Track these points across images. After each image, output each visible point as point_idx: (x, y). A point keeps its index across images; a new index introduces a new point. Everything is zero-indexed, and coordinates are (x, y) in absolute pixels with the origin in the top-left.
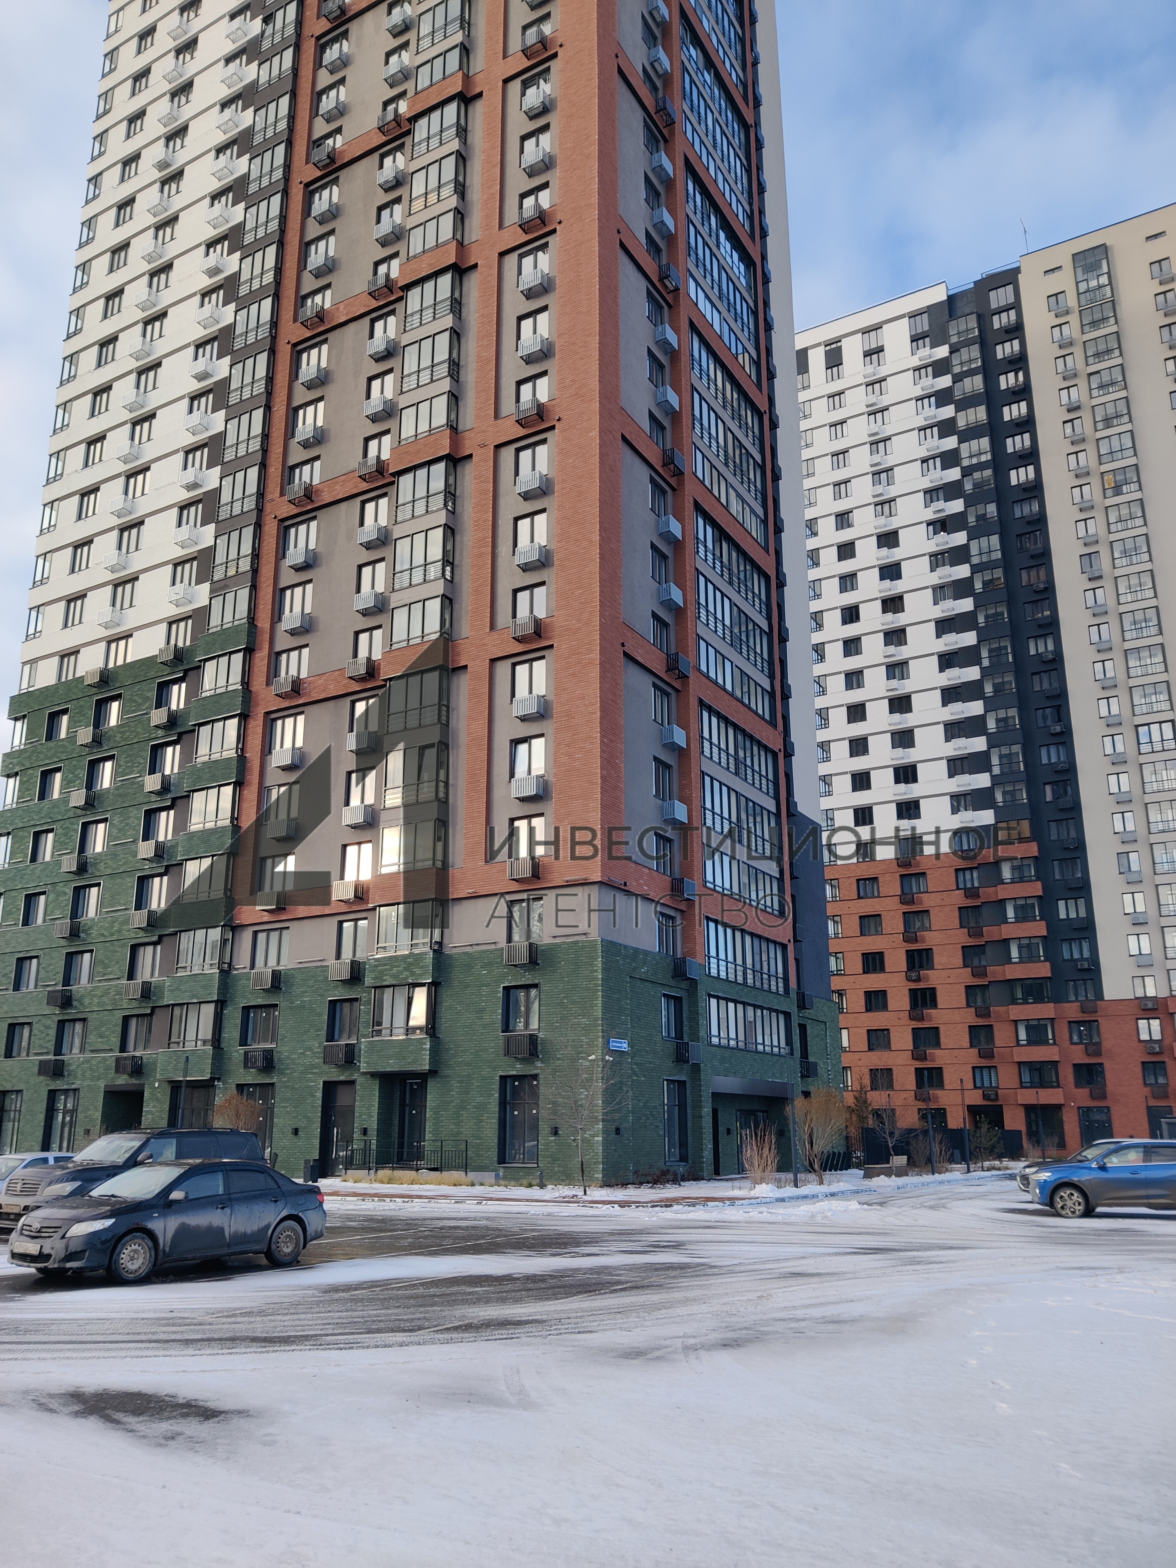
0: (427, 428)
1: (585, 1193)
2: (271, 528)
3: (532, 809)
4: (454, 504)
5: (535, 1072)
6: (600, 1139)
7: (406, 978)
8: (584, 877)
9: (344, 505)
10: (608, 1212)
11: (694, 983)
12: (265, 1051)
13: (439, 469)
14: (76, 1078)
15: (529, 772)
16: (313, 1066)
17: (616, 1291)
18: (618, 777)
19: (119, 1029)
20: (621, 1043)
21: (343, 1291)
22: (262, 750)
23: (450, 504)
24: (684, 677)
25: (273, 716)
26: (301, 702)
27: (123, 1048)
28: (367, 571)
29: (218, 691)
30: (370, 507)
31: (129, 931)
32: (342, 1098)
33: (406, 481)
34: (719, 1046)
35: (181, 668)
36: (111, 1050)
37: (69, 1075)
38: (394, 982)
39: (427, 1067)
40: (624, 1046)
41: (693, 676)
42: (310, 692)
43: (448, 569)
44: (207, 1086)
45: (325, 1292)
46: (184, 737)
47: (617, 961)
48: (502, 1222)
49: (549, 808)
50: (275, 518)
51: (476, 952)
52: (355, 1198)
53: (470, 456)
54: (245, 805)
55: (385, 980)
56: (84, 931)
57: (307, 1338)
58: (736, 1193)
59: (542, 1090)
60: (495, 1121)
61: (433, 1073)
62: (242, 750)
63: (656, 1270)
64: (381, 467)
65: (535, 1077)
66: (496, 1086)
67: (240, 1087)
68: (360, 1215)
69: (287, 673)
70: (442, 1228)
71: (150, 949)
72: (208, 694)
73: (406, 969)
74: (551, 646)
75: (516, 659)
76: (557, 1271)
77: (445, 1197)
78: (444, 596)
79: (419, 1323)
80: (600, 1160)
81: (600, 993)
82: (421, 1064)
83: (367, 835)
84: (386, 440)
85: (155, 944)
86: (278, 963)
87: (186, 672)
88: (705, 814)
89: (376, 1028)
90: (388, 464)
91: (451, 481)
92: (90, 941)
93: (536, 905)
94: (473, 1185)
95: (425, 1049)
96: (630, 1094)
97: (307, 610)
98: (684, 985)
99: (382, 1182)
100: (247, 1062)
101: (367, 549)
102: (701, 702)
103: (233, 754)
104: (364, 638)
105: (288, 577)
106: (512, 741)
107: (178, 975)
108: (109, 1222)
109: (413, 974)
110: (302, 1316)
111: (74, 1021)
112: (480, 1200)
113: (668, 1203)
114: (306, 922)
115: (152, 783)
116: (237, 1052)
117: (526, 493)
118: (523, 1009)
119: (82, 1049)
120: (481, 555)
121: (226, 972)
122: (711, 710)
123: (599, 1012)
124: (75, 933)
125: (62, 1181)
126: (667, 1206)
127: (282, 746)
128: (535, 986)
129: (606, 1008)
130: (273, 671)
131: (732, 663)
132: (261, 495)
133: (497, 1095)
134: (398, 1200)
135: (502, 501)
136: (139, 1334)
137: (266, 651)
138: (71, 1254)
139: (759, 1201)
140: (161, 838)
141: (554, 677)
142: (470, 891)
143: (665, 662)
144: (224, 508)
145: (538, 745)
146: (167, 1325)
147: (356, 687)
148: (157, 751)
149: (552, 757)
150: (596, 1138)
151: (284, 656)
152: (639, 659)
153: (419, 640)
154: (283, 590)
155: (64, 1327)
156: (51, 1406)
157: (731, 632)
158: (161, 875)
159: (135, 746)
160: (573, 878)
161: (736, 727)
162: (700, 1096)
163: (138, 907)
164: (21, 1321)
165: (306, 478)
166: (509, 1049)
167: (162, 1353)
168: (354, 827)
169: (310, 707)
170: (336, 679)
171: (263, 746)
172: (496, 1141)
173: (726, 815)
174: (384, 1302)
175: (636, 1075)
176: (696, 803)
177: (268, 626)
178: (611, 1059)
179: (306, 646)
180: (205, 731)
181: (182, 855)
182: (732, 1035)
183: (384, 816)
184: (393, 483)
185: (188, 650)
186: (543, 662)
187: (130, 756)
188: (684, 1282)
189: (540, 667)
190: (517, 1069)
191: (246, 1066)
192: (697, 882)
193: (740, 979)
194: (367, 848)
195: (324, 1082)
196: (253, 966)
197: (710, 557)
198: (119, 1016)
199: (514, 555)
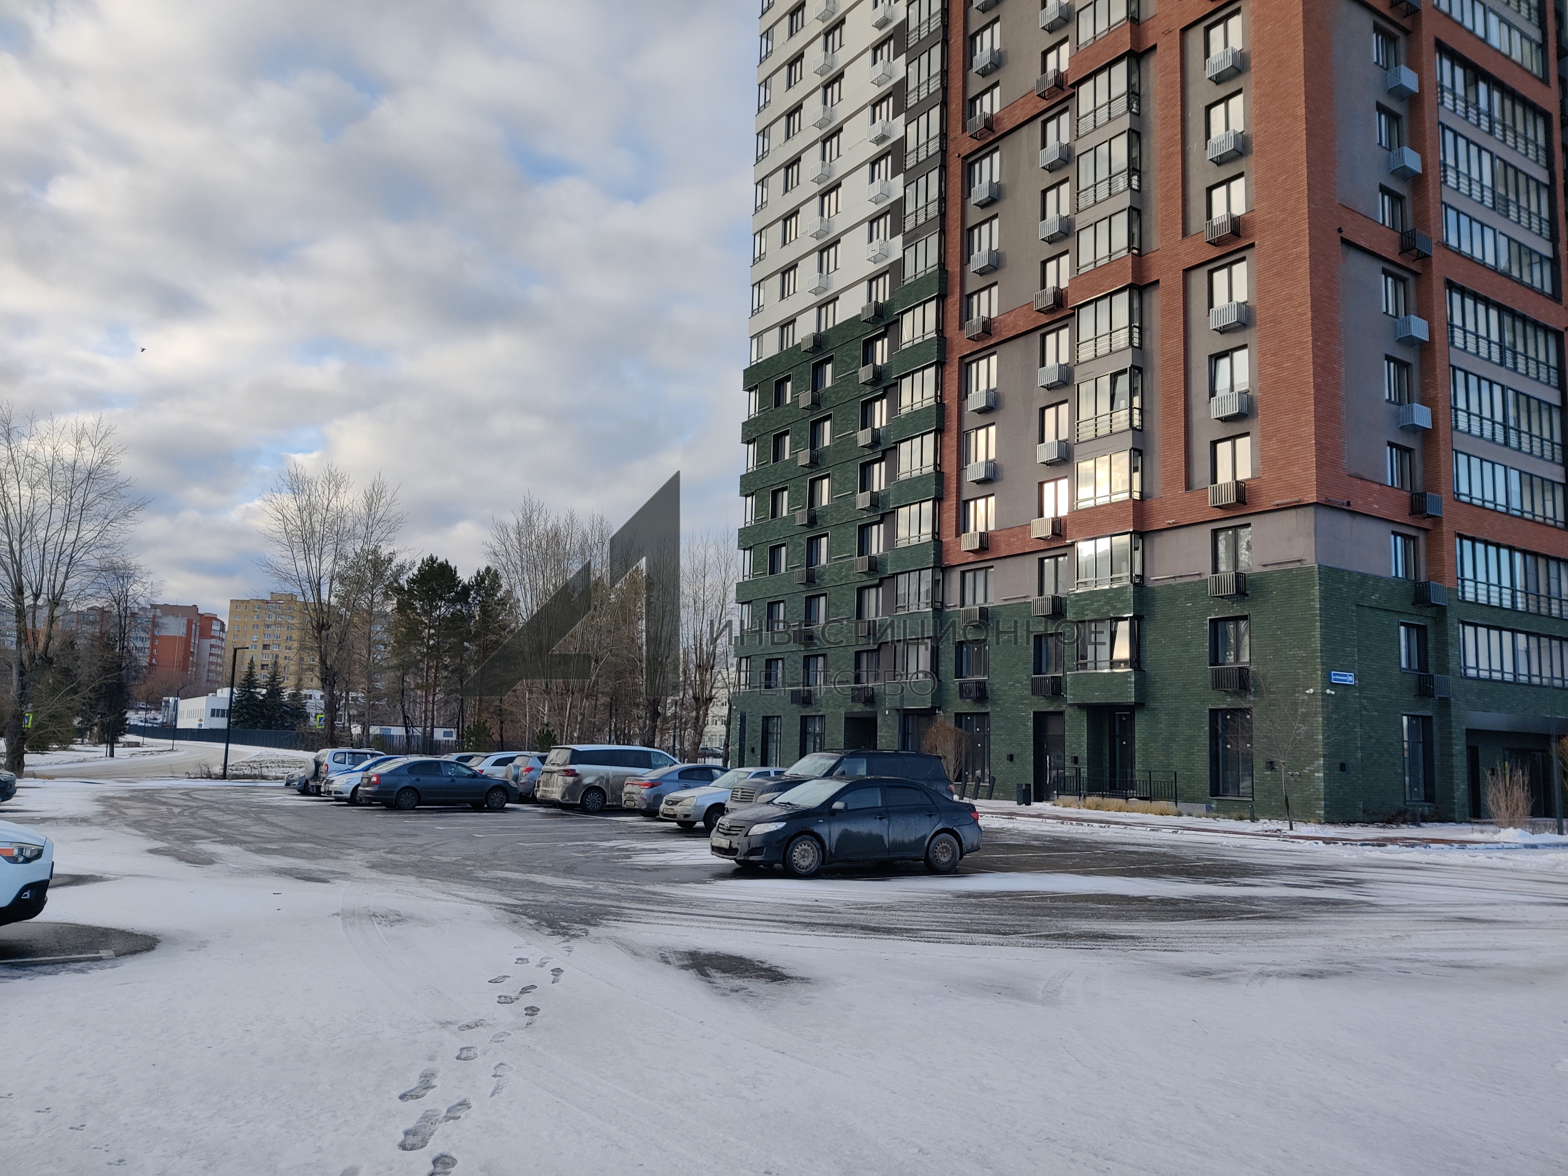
0: (1106, 27)
1: (1291, 828)
2: (955, 167)
3: (1236, 428)
4: (1139, 104)
5: (1247, 706)
6: (1321, 775)
7: (1108, 612)
8: (1297, 499)
9: (1025, 130)
10: (1308, 848)
11: (1441, 610)
12: (978, 682)
13: (1120, 71)
14: (821, 706)
15: (1232, 388)
16: (1023, 698)
17: (1242, 919)
18: (1337, 383)
19: (853, 663)
20: (1346, 676)
21: (975, 897)
22: (959, 396)
23: (1135, 105)
24: (1424, 258)
25: (968, 360)
26: (992, 342)
27: (857, 680)
28: (1051, 195)
29: (916, 342)
30: (1052, 126)
31: (854, 575)
32: (1053, 729)
33: (1085, 91)
34: (1478, 678)
35: (882, 324)
36: (848, 682)
37: (816, 703)
38: (1095, 617)
39: (1133, 700)
40: (1350, 679)
41: (1436, 255)
42: (1001, 331)
43: (1135, 177)
44: (929, 714)
45: (958, 897)
46: (890, 390)
47: (1340, 589)
48: (1185, 850)
49: (1255, 425)
50: (959, 156)
51: (1179, 584)
52: (1055, 821)
53: (1154, 47)
54: (946, 451)
55: (1087, 615)
56: (818, 577)
57: (907, 930)
58: (1477, 836)
59: (1256, 724)
60: (1206, 754)
61: (1140, 705)
62: (941, 397)
63: (1305, 904)
64: (1060, 80)
65: (1248, 711)
66: (1207, 719)
67: (959, 717)
68: (1050, 836)
69: (979, 314)
70: (1119, 852)
71: (873, 591)
72: (907, 346)
73: (1106, 603)
74: (1252, 245)
75: (1212, 266)
76: (1199, 897)
77: (1143, 824)
78: (1131, 209)
79: (1017, 928)
80: (1322, 796)
81: (1318, 624)
82: (1127, 697)
83: (1063, 470)
84: (1065, 49)
85: (877, 586)
86: (986, 600)
87: (887, 327)
88: (1456, 416)
89: (1080, 661)
90: (1067, 75)
91: (1135, 80)
92: (823, 585)
93: (1243, 532)
94: (1180, 814)
95: (1130, 682)
96: (1358, 729)
97: (995, 247)
98: (1429, 612)
99: (1090, 808)
100: (963, 692)
101: (1050, 172)
102: (1451, 285)
103: (932, 402)
104: (1051, 266)
105: (974, 216)
106: (1211, 357)
107: (898, 613)
108: (782, 825)
109: (1114, 608)
110: (921, 914)
111: (817, 656)
112: (1176, 829)
113: (1381, 843)
114: (1008, 560)
115: (864, 437)
116: (954, 683)
117: (1218, 75)
118: (1232, 641)
119: (825, 683)
120: (1170, 156)
121: (939, 609)
122: (1464, 292)
123: (1317, 644)
124: (811, 579)
125: (771, 792)
126: (1379, 845)
127: (977, 389)
128: (1245, 618)
129: (1326, 639)
130: (966, 313)
131: (1494, 230)
132: (944, 135)
133: (1207, 728)
134: (1094, 824)
135: (1192, 90)
136: (777, 915)
137: (957, 296)
138: (753, 849)
139: (1499, 846)
140: (876, 489)
141: (1256, 281)
142: (1171, 522)
143: (1398, 242)
144: (911, 156)
145: (1241, 358)
146: (805, 911)
147: (1045, 319)
148: (867, 407)
149: (1257, 369)
150: (1317, 775)
151: (975, 297)
152: (1362, 243)
153: (1106, 261)
154: (971, 230)
155: (725, 905)
156: (670, 959)
157: (1493, 192)
158: (878, 523)
159: (848, 404)
160: (1285, 501)
161: (1501, 309)
162: (1451, 733)
163: (861, 554)
164: (697, 898)
165: (987, 109)
166: (1218, 682)
167: (783, 930)
168: (1050, 464)
169: (1001, 347)
170: (1025, 314)
171: (959, 392)
172: (1208, 774)
173: (1486, 413)
174: (1001, 910)
175: (1366, 709)
176: (1442, 404)
177: (958, 269)
178: (1333, 693)
179: (995, 284)
180: (906, 382)
181: (894, 504)
182: (1496, 665)
183: (1078, 450)
184: (1072, 95)
185: (887, 305)
186: (1244, 264)
187: (843, 414)
188: (1325, 917)
189: (1240, 271)
190: (1227, 702)
191: (961, 697)
192: (1445, 496)
193: (1507, 603)
194: (1063, 484)
195: (1034, 712)
196: (963, 604)
197: (1460, 105)
198: (852, 651)
199: (1206, 149)
